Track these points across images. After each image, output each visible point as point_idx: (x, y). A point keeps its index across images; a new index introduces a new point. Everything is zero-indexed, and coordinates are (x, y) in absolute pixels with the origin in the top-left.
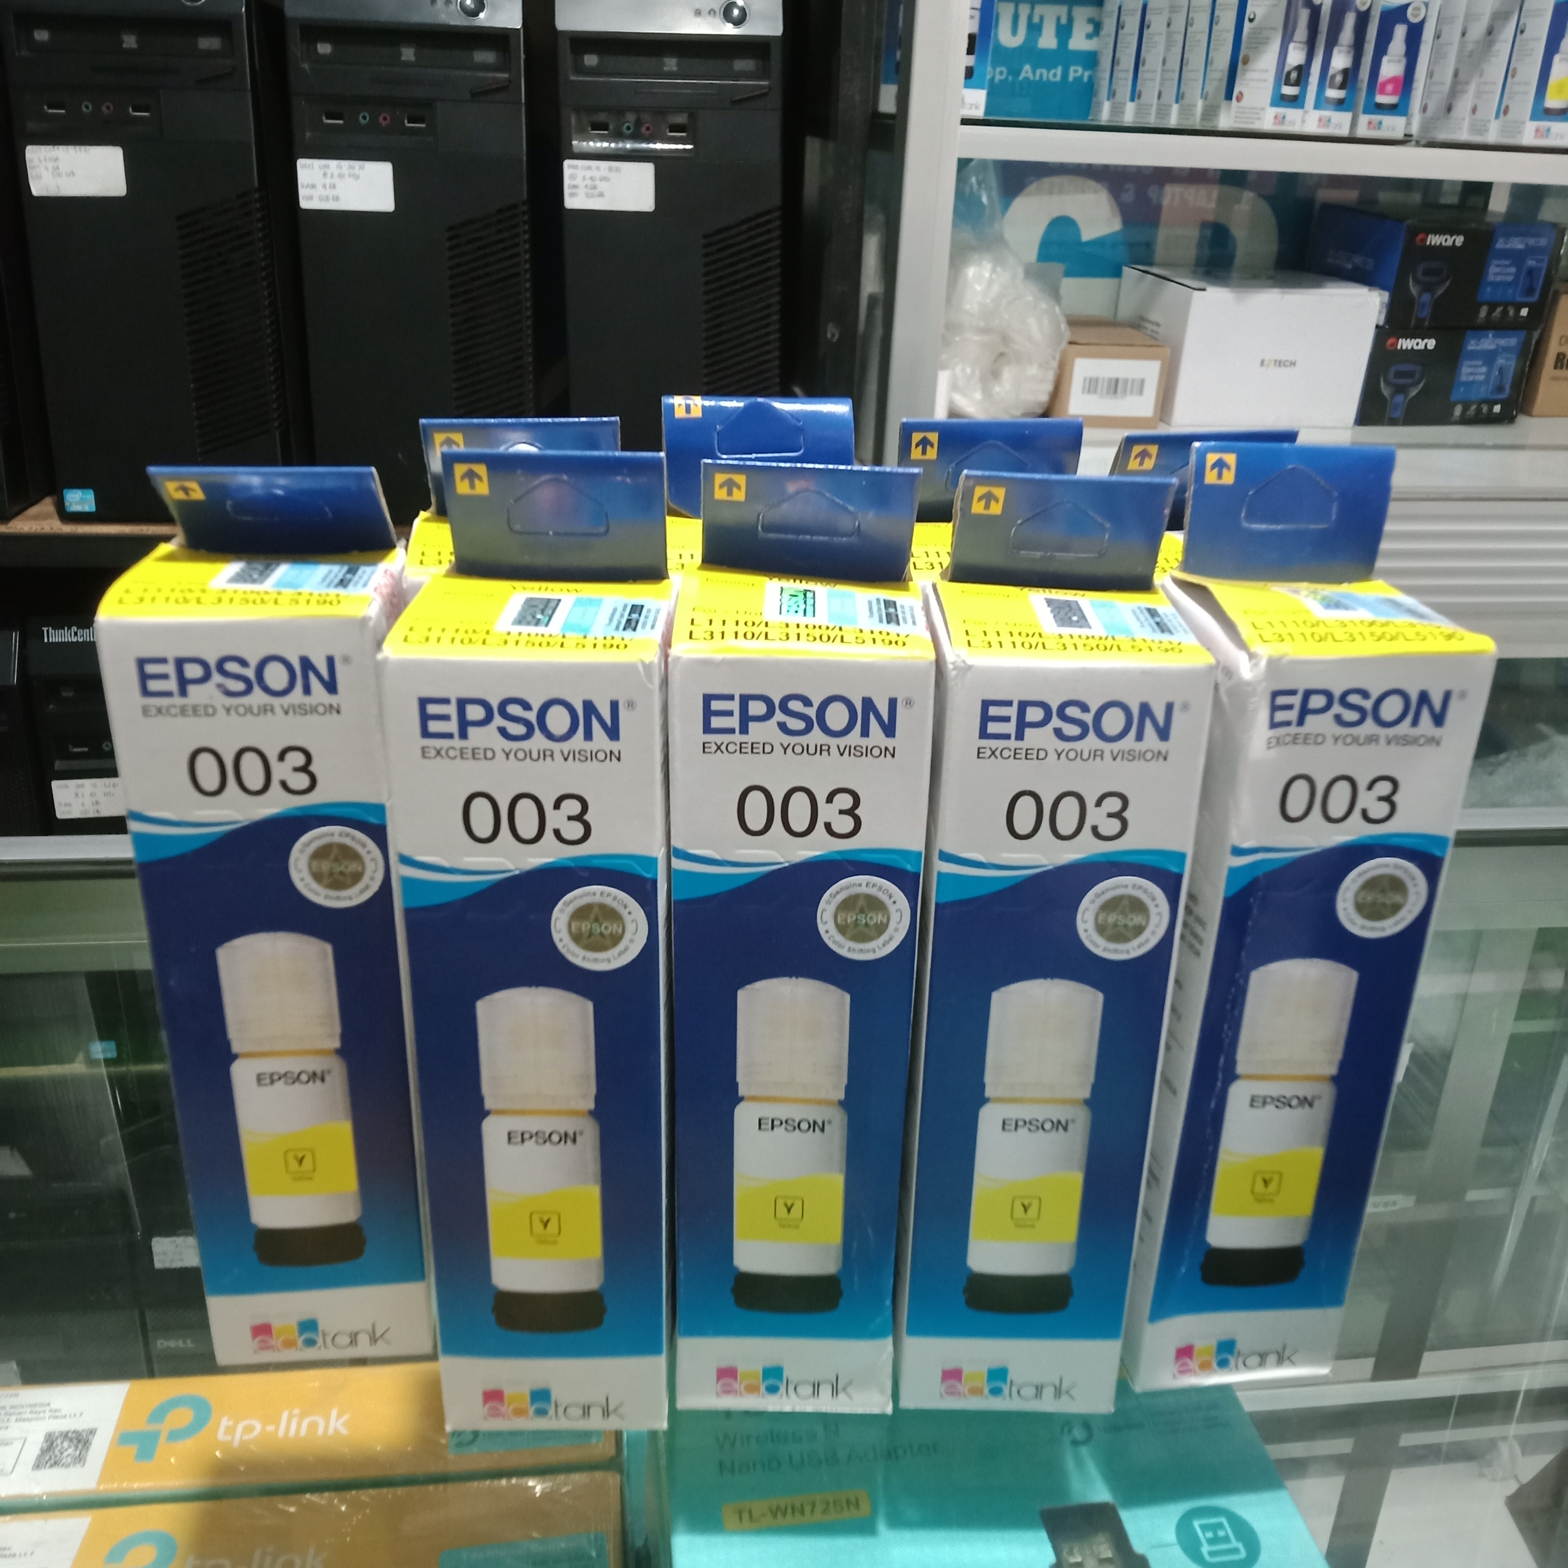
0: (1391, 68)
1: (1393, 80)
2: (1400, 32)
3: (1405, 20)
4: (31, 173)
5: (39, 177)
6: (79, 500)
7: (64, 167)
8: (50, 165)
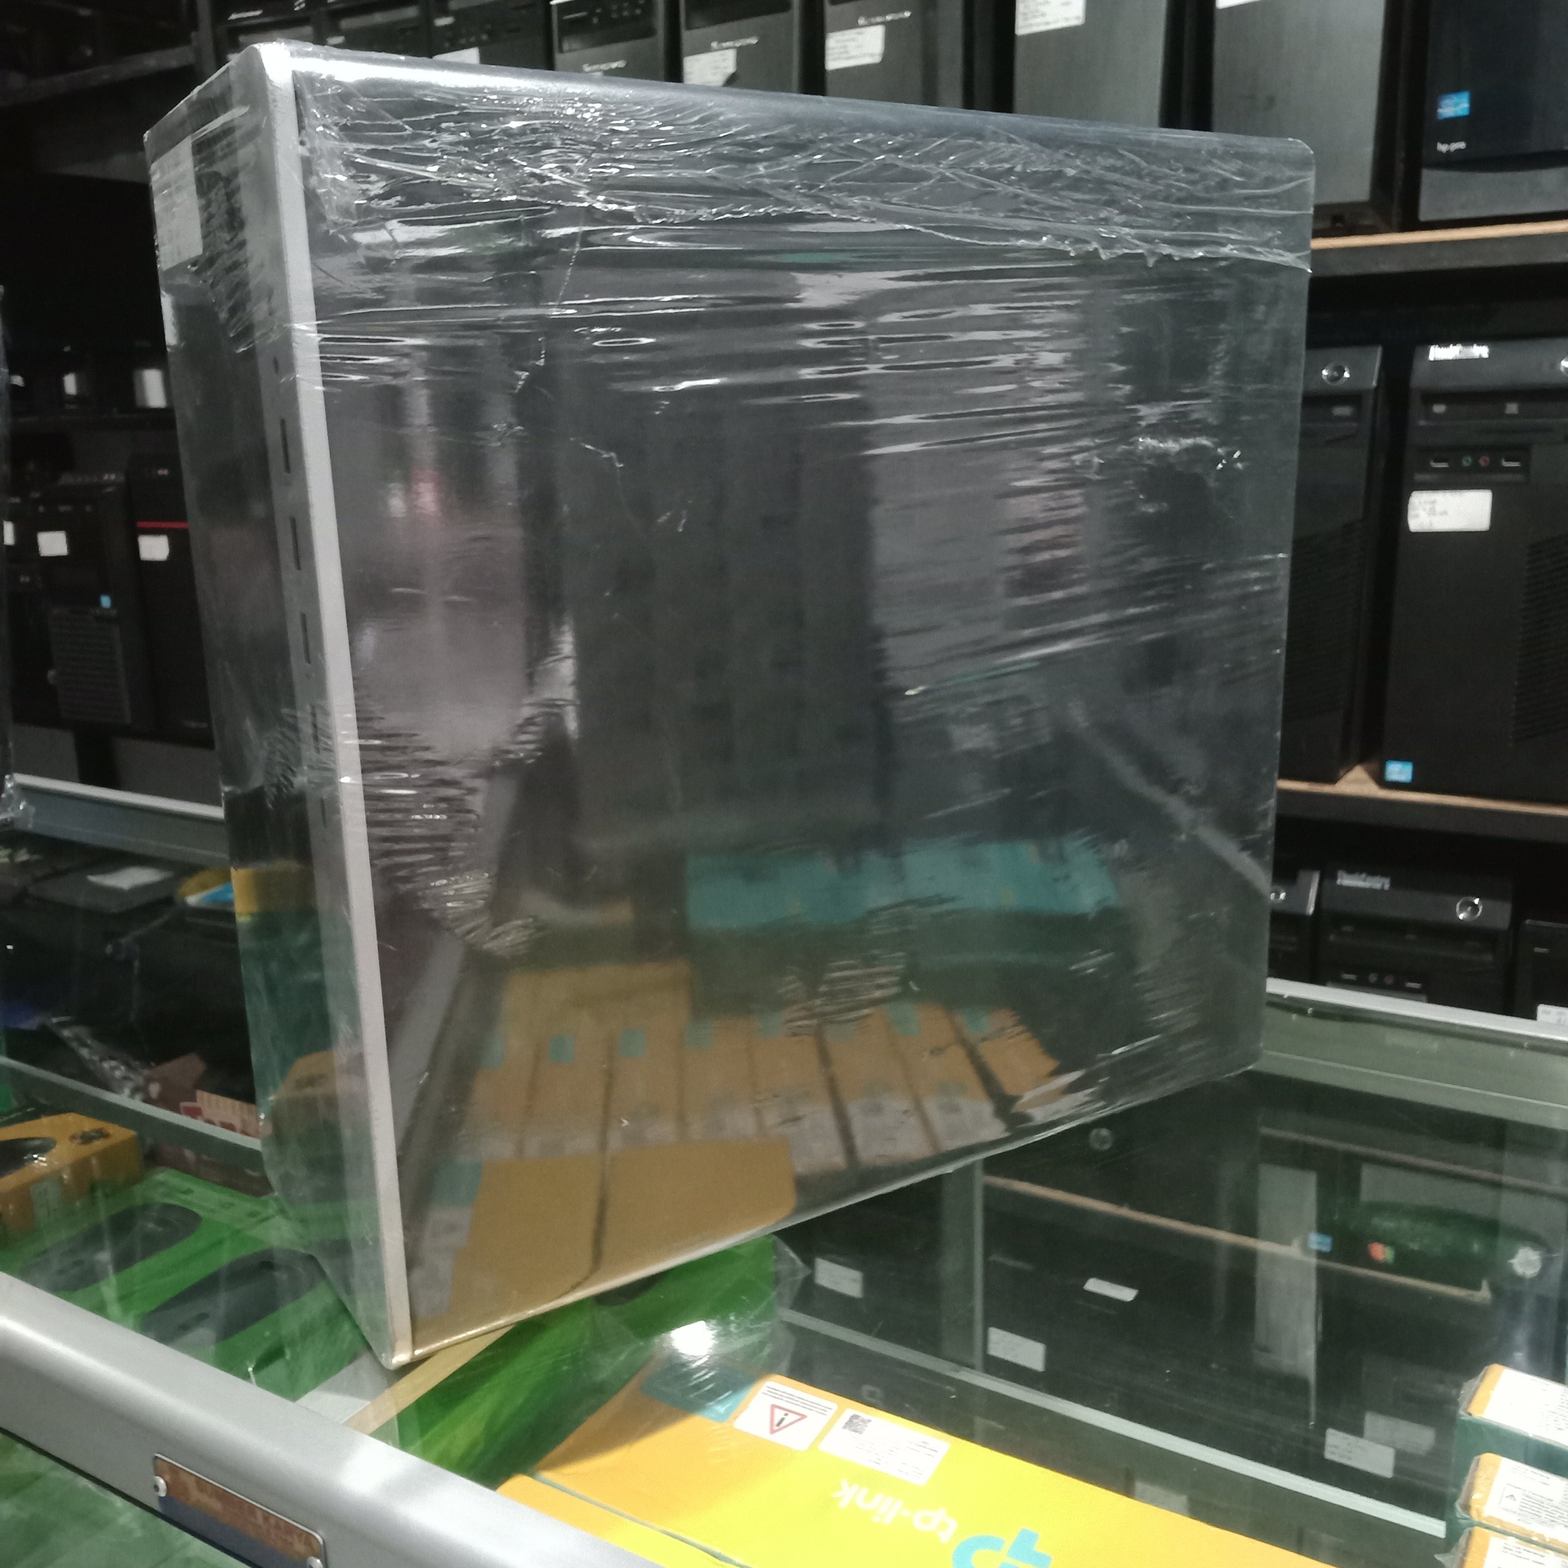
4: (1411, 513)
5: (1417, 516)
6: (1399, 771)
7: (1439, 508)
8: (1428, 507)
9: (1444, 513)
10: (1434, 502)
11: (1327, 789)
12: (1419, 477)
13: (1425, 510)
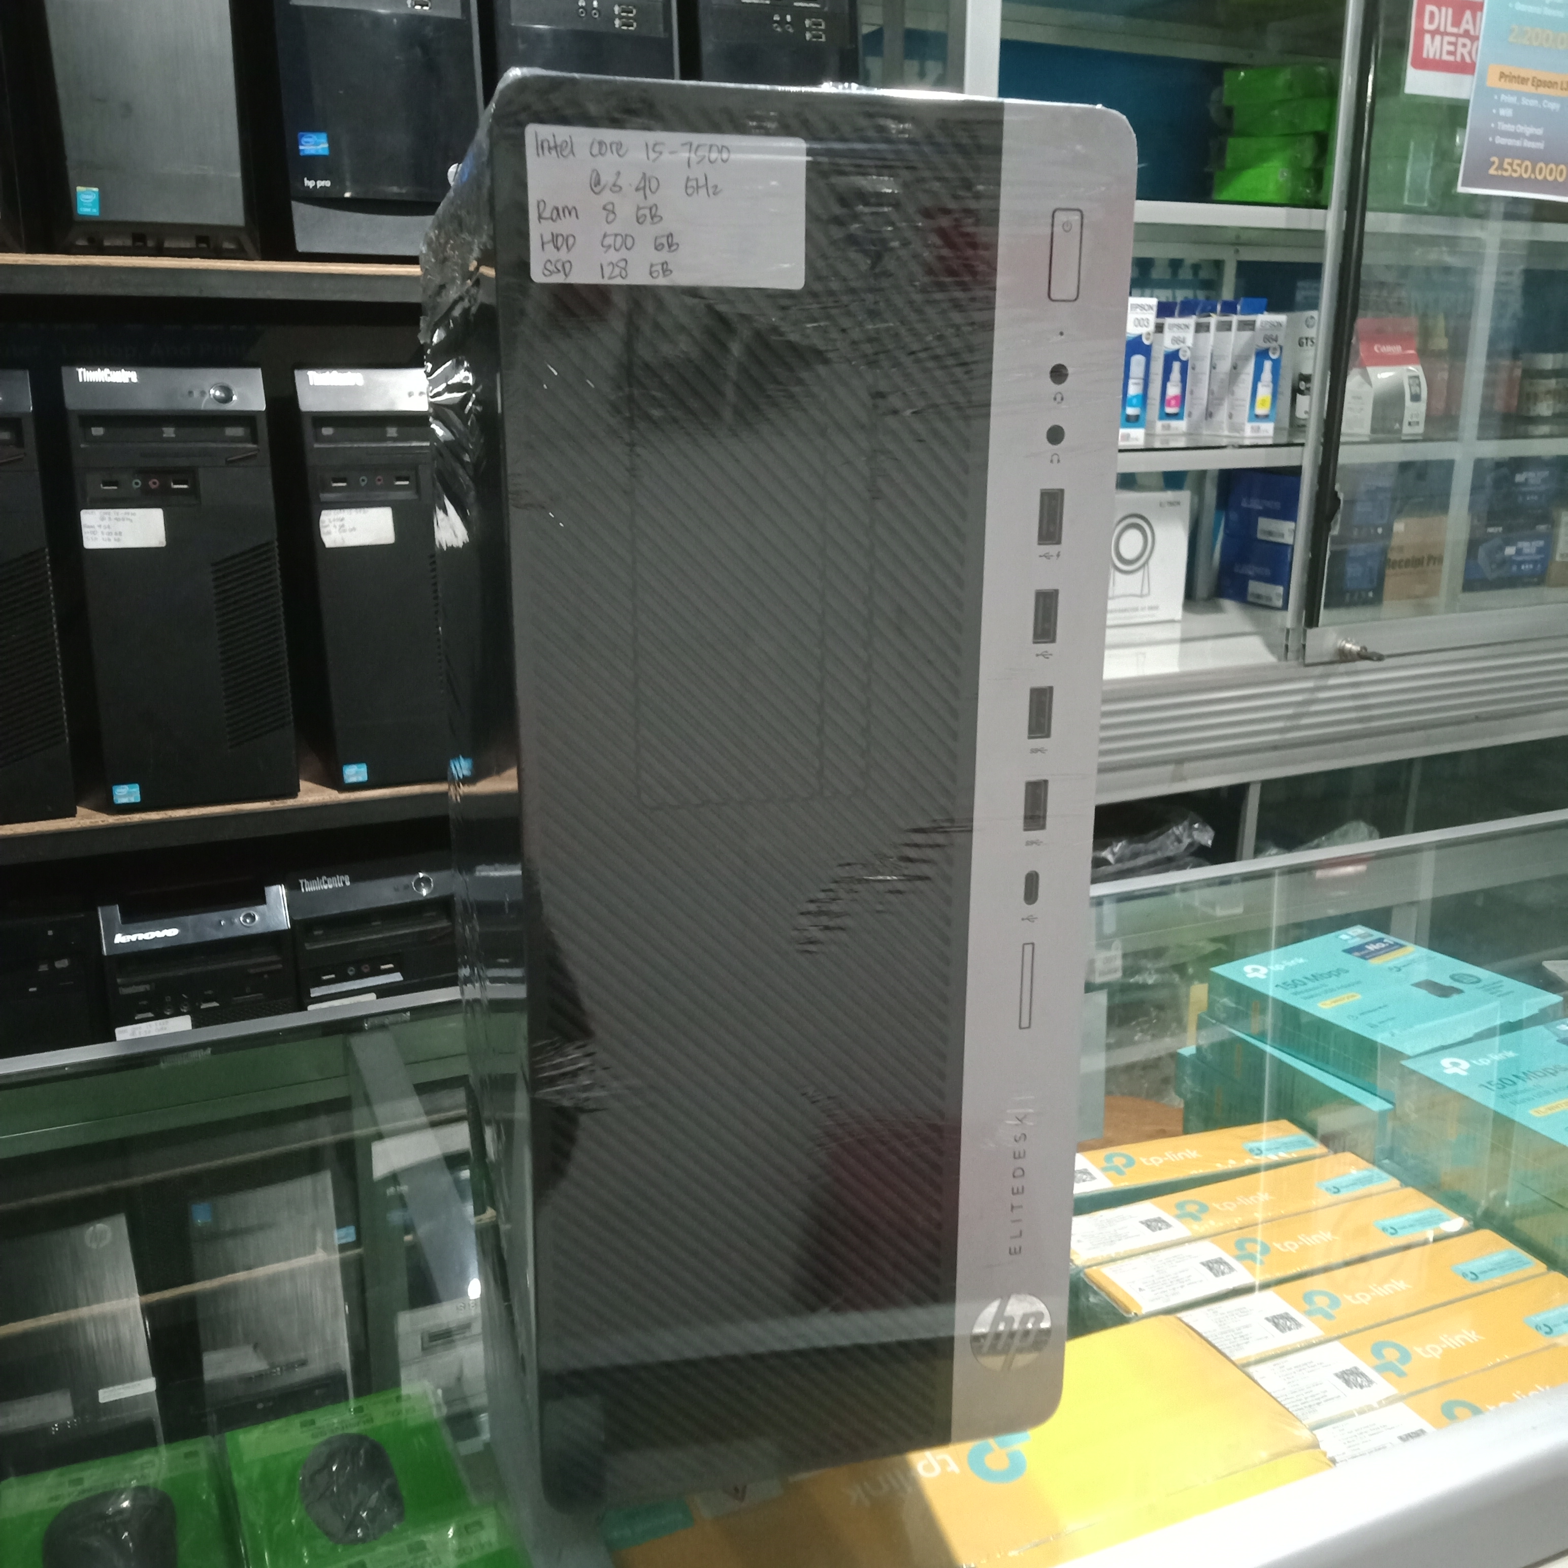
0: (1173, 390)
1: (1175, 398)
2: (1176, 366)
3: (1178, 359)
4: (323, 531)
5: (329, 533)
6: (355, 773)
7: (348, 526)
8: (338, 524)
9: (354, 529)
10: (342, 520)
11: (290, 803)
12: (326, 496)
13: (335, 526)
